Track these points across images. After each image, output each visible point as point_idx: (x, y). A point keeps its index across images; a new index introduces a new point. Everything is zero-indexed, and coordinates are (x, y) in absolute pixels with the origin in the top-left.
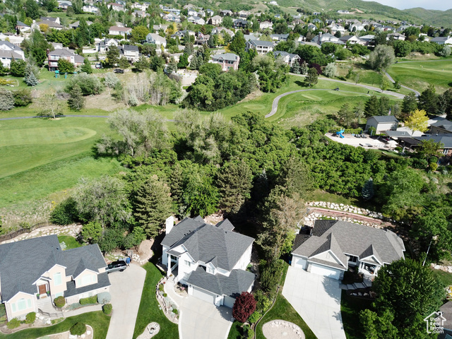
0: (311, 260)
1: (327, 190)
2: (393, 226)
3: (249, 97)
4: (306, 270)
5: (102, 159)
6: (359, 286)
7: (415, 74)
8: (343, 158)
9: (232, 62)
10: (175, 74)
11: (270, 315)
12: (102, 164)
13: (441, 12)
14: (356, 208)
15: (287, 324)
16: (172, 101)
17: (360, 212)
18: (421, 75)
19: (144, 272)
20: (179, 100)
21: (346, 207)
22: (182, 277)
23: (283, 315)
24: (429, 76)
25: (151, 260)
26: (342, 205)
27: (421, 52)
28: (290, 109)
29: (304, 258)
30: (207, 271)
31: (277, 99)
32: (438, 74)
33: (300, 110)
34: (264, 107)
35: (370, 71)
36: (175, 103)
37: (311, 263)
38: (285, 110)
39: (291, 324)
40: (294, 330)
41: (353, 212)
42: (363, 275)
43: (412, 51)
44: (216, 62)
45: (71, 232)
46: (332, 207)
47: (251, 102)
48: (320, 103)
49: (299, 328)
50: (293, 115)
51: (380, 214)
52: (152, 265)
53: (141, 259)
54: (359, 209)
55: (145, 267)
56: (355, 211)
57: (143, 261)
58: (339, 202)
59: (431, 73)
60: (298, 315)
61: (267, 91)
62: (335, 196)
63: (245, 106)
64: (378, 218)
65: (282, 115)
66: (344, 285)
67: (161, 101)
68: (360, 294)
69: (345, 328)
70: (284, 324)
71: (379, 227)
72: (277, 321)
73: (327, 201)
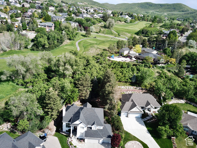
0: (130, 112)
1: (118, 81)
2: (146, 91)
3: (64, 43)
4: (127, 117)
5: (3, 83)
6: (148, 118)
7: (123, 30)
8: (120, 67)
9: (51, 27)
10: (22, 33)
11: (125, 140)
12: (5, 86)
13: (115, 5)
14: (131, 87)
15: (133, 142)
16: (26, 47)
17: (133, 88)
18: (125, 30)
19: (56, 138)
20: (30, 47)
21: (127, 87)
22: (79, 135)
23: (130, 139)
24: (127, 31)
25: (56, 131)
26: (126, 86)
27: (120, 21)
28: (85, 48)
29: (126, 112)
30: (92, 129)
31: (77, 43)
32: (130, 30)
33: (90, 48)
34: (73, 48)
35: (107, 29)
36: (27, 48)
37: (129, 114)
38: (83, 48)
39: (135, 141)
40: (137, 144)
41: (130, 88)
42: (147, 113)
43: (117, 21)
44: (42, 27)
45: (4, 129)
46: (122, 88)
47: (66, 45)
48: (96, 44)
49: (138, 142)
50: (88, 50)
51: (140, 87)
52: (58, 133)
53: (52, 132)
54: (132, 87)
55: (55, 135)
56: (131, 88)
57: (53, 133)
58: (124, 85)
59: (128, 30)
60: (135, 137)
61: (71, 40)
62: (121, 83)
63: (65, 47)
64: (140, 89)
65: (83, 50)
66: (143, 119)
67: (20, 48)
68: (150, 121)
69: (152, 136)
70: (132, 142)
71: (142, 92)
72: (129, 142)
73: (120, 86)
